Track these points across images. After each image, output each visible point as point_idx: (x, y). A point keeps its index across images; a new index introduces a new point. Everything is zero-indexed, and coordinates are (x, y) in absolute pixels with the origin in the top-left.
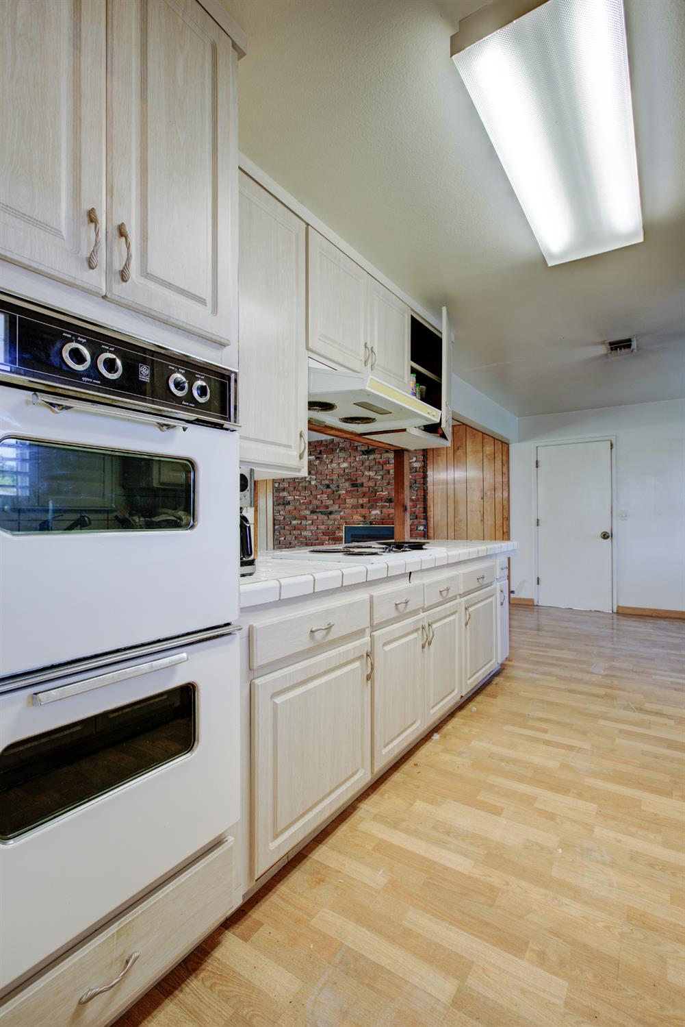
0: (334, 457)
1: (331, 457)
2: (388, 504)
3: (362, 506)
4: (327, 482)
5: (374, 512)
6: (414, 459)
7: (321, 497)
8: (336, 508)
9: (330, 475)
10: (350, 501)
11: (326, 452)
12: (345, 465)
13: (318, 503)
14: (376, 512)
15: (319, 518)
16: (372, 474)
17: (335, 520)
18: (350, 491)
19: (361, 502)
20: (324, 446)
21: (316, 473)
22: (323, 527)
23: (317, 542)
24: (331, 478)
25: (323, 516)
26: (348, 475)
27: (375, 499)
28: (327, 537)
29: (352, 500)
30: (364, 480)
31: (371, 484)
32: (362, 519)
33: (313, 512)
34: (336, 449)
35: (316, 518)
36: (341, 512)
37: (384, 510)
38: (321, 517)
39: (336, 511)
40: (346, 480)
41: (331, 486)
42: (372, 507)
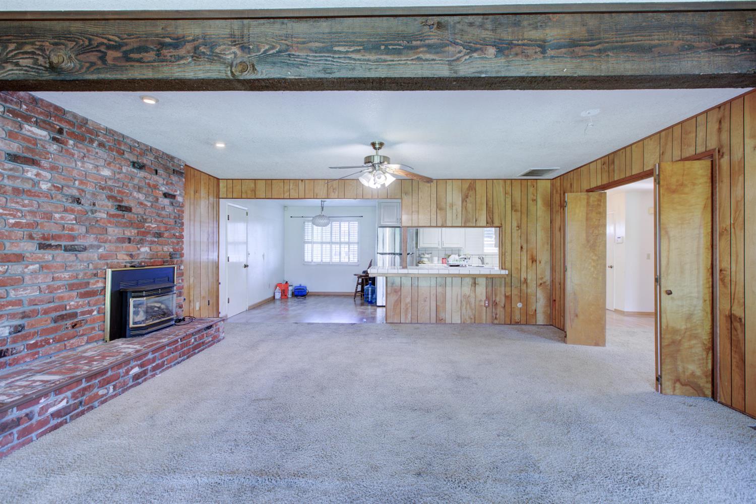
0: (88, 151)
1: (83, 148)
2: (156, 240)
3: (129, 240)
4: (75, 193)
5: (143, 250)
6: (178, 193)
7: (62, 218)
8: (90, 240)
9: (81, 183)
10: (114, 232)
11: (72, 135)
12: (106, 172)
13: (55, 231)
14: (145, 249)
15: (59, 259)
16: (141, 197)
17: (90, 261)
18: (113, 216)
19: (129, 234)
20: (69, 122)
21: (53, 168)
22: (66, 275)
23: (52, 305)
24: (83, 187)
25: (67, 254)
26: (111, 190)
27: (144, 232)
28: (74, 293)
29: (117, 230)
30: (132, 204)
31: (140, 210)
32: (128, 259)
33: (42, 247)
34: (92, 141)
35: (50, 257)
36: (99, 247)
37: (153, 246)
38: (61, 256)
39: (92, 246)
40: (109, 197)
41: (83, 201)
42: (142, 242)
